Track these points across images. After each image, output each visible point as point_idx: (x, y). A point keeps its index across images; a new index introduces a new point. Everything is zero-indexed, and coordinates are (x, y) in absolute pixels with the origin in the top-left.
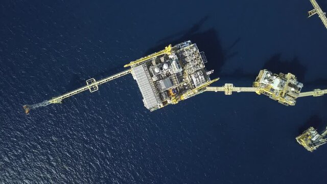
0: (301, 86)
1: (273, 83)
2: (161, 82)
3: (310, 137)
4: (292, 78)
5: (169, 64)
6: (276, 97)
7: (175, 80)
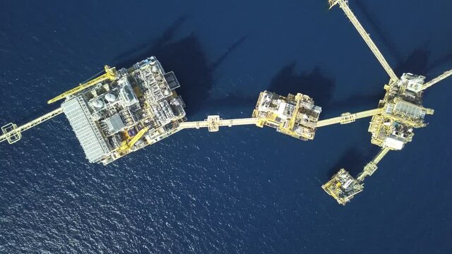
0: (318, 110)
1: (277, 109)
2: (106, 121)
3: (339, 184)
4: (305, 101)
5: (116, 94)
6: (284, 129)
7: (127, 116)
